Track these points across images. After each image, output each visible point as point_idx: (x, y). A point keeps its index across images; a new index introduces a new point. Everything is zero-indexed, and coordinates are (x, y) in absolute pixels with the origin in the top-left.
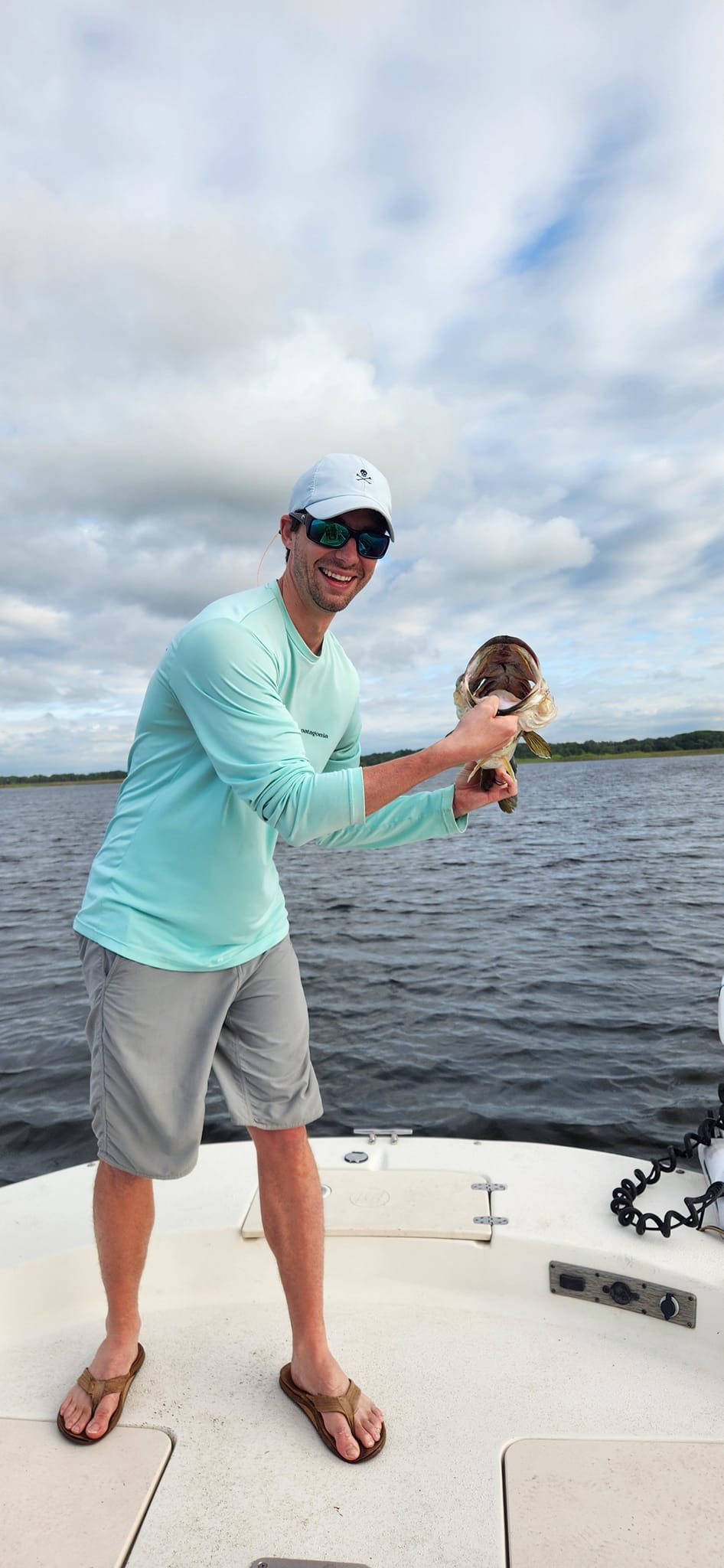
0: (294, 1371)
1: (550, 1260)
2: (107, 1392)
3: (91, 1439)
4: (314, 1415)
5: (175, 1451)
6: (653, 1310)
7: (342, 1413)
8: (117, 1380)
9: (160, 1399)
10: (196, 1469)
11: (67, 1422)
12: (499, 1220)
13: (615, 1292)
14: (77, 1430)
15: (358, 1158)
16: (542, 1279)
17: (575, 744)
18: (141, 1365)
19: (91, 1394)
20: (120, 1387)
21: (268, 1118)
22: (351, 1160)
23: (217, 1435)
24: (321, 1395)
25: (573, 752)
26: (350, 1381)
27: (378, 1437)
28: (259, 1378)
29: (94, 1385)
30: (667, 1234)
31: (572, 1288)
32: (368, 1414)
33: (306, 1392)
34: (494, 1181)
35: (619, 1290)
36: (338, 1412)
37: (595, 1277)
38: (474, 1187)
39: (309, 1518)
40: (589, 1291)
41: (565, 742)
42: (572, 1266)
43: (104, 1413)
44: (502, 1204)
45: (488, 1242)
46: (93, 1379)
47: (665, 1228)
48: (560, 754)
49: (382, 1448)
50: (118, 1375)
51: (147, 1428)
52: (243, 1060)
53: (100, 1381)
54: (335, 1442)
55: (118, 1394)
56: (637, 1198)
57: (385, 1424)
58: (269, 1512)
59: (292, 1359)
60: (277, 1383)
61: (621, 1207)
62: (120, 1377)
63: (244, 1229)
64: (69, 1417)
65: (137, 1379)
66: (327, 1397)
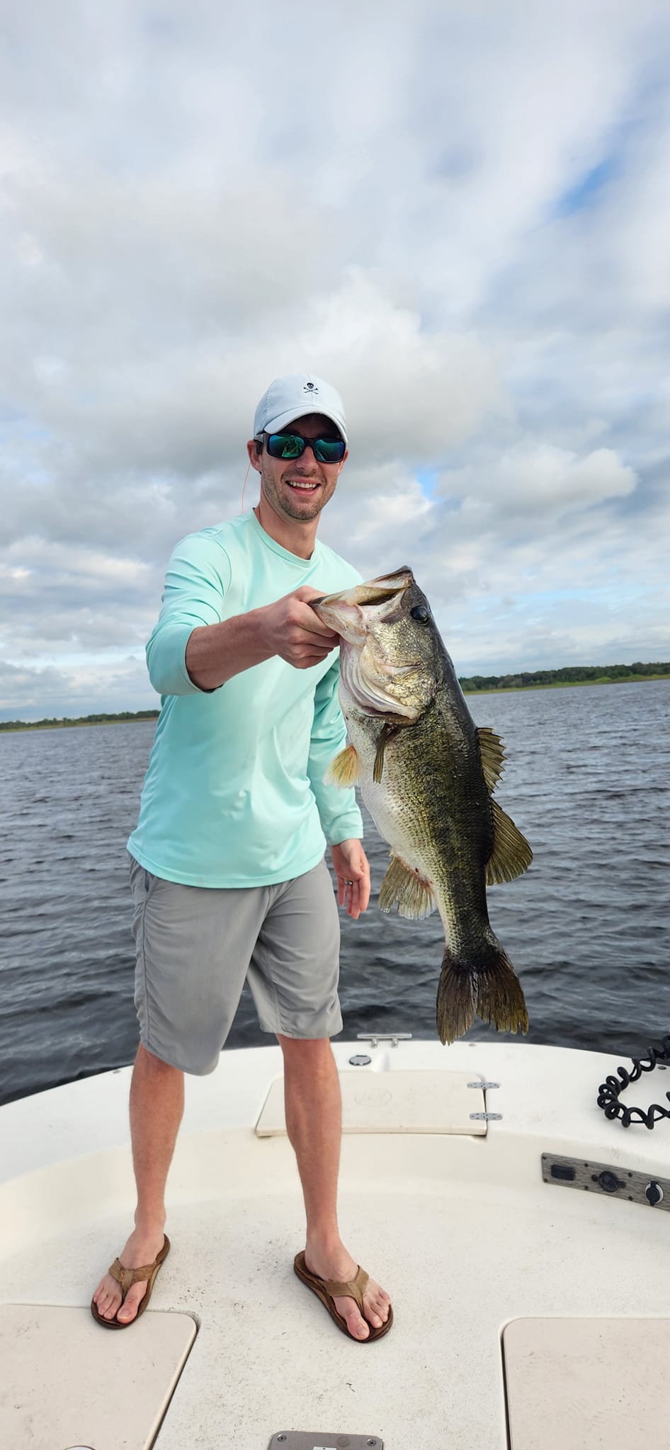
0: (307, 1256)
1: (542, 1153)
2: (135, 1280)
3: (122, 1324)
4: (327, 1300)
5: (199, 1333)
6: (639, 1196)
7: (351, 1297)
8: (144, 1269)
9: (185, 1285)
10: (219, 1350)
11: (100, 1309)
12: (494, 1116)
13: (603, 1181)
14: (109, 1316)
15: (362, 1061)
16: (536, 1169)
17: (623, 666)
18: (166, 1254)
19: (121, 1282)
20: (147, 1275)
21: (295, 1027)
22: (355, 1063)
23: (237, 1318)
24: (332, 1281)
25: (621, 674)
26: (359, 1267)
27: (386, 1318)
28: (275, 1265)
29: (124, 1274)
30: (650, 1126)
31: (562, 1178)
32: (376, 1297)
33: (319, 1278)
34: (488, 1080)
35: (607, 1179)
36: (348, 1296)
37: (584, 1167)
38: (470, 1086)
39: (324, 1394)
40: (579, 1180)
41: (613, 665)
42: (562, 1157)
43: (133, 1300)
44: (496, 1101)
45: (484, 1136)
46: (122, 1269)
47: (648, 1120)
48: (609, 677)
49: (390, 1328)
50: (146, 1264)
51: (173, 1312)
52: (274, 972)
53: (129, 1270)
54: (346, 1323)
55: (146, 1282)
56: (621, 1093)
57: (392, 1306)
58: (286, 1389)
59: (306, 1247)
60: (291, 1269)
61: (607, 1101)
62: (147, 1266)
63: (259, 1129)
64: (101, 1304)
65: (163, 1267)
66: (338, 1283)
